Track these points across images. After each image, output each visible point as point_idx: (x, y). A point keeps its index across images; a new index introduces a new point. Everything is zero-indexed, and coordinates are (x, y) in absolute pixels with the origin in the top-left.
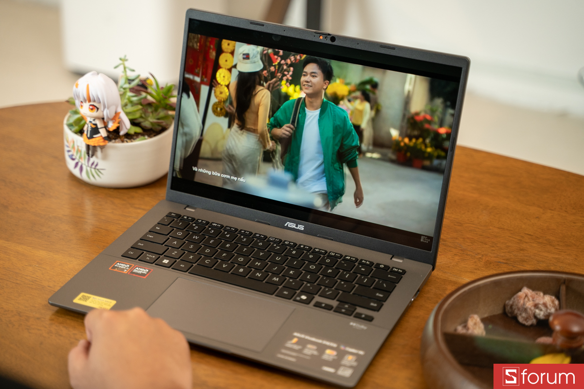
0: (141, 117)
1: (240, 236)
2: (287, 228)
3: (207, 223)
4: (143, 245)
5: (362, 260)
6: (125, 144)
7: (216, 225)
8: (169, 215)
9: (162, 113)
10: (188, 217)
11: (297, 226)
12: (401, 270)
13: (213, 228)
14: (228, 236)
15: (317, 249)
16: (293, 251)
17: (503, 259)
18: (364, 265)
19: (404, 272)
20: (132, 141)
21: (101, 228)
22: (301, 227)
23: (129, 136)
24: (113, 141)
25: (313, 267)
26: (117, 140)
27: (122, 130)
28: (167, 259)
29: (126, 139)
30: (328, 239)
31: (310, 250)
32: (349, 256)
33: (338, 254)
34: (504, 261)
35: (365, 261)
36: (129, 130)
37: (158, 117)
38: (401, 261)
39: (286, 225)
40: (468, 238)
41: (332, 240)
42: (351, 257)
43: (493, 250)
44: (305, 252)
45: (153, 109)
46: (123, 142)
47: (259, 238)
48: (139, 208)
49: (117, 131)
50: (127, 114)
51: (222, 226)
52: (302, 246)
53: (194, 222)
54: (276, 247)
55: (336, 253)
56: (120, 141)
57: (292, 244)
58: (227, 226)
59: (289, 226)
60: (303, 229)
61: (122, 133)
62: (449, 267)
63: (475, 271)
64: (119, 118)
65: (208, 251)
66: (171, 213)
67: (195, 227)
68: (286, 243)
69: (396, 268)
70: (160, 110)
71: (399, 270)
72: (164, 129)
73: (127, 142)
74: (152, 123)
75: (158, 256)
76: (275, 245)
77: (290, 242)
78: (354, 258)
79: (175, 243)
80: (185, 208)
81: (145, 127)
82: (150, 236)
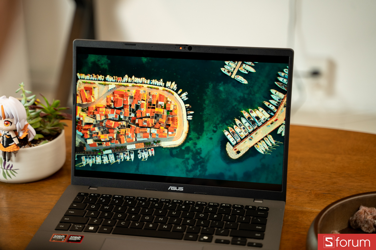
0: (41, 127)
1: (139, 202)
2: (170, 191)
3: (111, 196)
4: (68, 219)
5: (234, 205)
6: (33, 148)
7: (118, 196)
8: (79, 195)
9: (56, 122)
10: (94, 194)
11: (177, 188)
12: (265, 207)
13: (117, 199)
14: (130, 203)
15: (199, 202)
16: (182, 206)
17: (326, 191)
18: (238, 208)
19: (268, 209)
20: (37, 145)
21: (28, 213)
22: (181, 189)
23: (35, 142)
24: (23, 146)
25: (202, 215)
26: (26, 146)
27: (29, 138)
28: (92, 226)
29: (32, 144)
30: (203, 194)
31: (194, 204)
32: (224, 204)
33: (216, 203)
34: (327, 192)
35: (237, 205)
36: (35, 136)
37: (53, 125)
38: (261, 202)
39: (169, 189)
40: (295, 180)
41: (206, 194)
42: (226, 204)
43: (316, 186)
44: (191, 206)
45: (48, 120)
46: (31, 146)
47: (153, 201)
48: (51, 194)
49: (26, 138)
50: (31, 125)
51: (122, 197)
52: (187, 202)
53: (100, 196)
54: (169, 205)
55: (214, 203)
56: (28, 146)
57: (179, 201)
58: (126, 196)
59: (171, 189)
60: (183, 190)
61: (30, 140)
62: (292, 202)
63: (311, 202)
64: (28, 128)
65: (120, 216)
66: (80, 193)
67: (102, 200)
68: (175, 201)
69: (262, 207)
70: (53, 120)
71: (264, 208)
72: (58, 134)
73: (34, 146)
74: (49, 130)
75: (83, 225)
76: (167, 204)
77: (177, 200)
78: (228, 204)
79: (93, 214)
80: (89, 188)
81: (46, 133)
82: (72, 212)
